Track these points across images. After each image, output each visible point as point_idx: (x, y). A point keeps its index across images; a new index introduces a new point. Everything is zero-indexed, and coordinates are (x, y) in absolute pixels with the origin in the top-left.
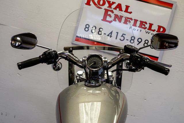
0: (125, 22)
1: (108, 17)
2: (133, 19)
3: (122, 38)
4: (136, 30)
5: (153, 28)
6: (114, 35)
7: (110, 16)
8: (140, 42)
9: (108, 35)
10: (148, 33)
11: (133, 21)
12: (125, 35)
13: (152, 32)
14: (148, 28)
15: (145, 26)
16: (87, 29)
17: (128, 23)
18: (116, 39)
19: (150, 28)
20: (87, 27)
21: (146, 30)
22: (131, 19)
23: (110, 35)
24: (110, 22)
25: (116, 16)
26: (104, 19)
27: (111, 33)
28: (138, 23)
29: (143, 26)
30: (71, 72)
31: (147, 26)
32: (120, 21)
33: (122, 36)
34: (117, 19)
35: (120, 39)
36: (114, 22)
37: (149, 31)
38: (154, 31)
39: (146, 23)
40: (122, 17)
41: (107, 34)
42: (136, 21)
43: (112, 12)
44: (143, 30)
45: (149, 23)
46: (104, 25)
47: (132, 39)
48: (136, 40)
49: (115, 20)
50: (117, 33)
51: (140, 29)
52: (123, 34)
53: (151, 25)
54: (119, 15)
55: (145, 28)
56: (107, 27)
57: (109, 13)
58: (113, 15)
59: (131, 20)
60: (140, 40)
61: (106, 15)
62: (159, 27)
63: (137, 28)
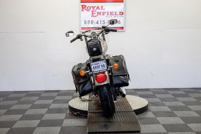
0: (103, 15)
1: (94, 14)
3: (104, 23)
6: (99, 22)
7: (95, 14)
9: (97, 23)
11: (107, 13)
12: (104, 21)
13: (117, 16)
16: (85, 23)
18: (101, 24)
20: (85, 22)
21: (114, 15)
24: (96, 16)
25: (98, 13)
26: (93, 16)
27: (98, 21)
30: (86, 39)
31: (114, 13)
32: (100, 15)
36: (97, 16)
37: (116, 16)
38: (118, 15)
39: (113, 12)
40: (101, 12)
43: (95, 11)
46: (93, 19)
50: (101, 21)
51: (111, 16)
53: (116, 13)
55: (113, 15)
56: (95, 19)
59: (105, 13)
61: (93, 13)
62: (120, 12)
63: (109, 16)
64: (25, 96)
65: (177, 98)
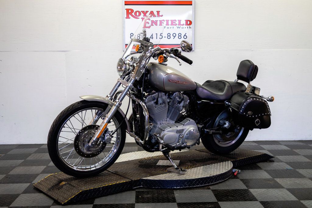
0: (161, 25)
4: (170, 28)
5: (182, 23)
6: (154, 36)
7: (148, 23)
8: (175, 37)
10: (179, 28)
12: (162, 34)
13: (182, 26)
14: (178, 24)
15: (175, 23)
17: (162, 24)
18: (157, 39)
19: (180, 24)
20: (131, 36)
21: (177, 26)
22: (164, 20)
23: (151, 37)
24: (149, 27)
25: (153, 22)
27: (152, 35)
28: (170, 23)
29: (174, 24)
32: (156, 25)
33: (161, 35)
34: (154, 24)
35: (160, 38)
36: (151, 27)
37: (180, 26)
39: (175, 20)
40: (157, 21)
42: (167, 21)
43: (149, 19)
44: (174, 26)
45: (178, 20)
47: (168, 36)
48: (171, 36)
49: (152, 25)
50: (157, 34)
51: (172, 26)
52: (161, 34)
53: (180, 21)
58: (150, 22)
59: (164, 22)
60: (174, 35)
62: (187, 21)
63: (170, 26)
65: (277, 156)
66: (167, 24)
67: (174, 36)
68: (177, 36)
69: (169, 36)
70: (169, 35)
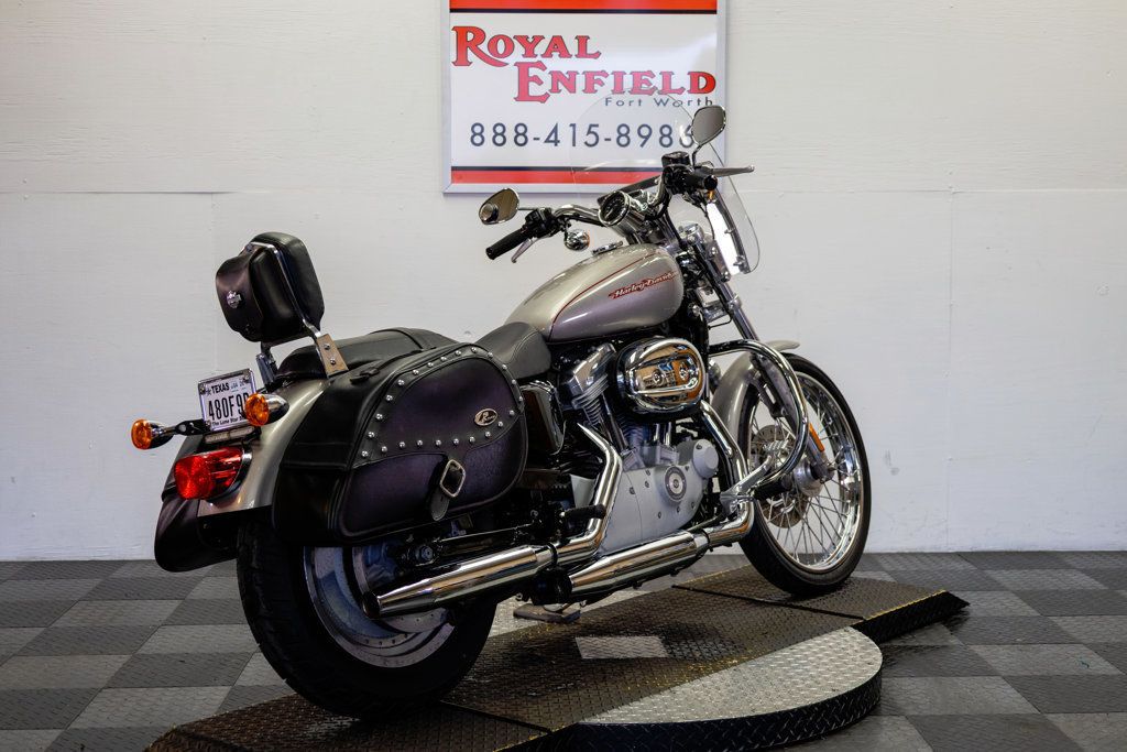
0: (589, 89)
1: (532, 86)
2: (609, 71)
3: (592, 139)
4: (627, 104)
5: (675, 85)
6: (565, 134)
7: (540, 82)
8: (647, 138)
9: (547, 141)
10: (664, 105)
11: (611, 78)
12: (597, 126)
13: (675, 96)
14: (659, 87)
15: (649, 84)
16: (478, 139)
17: (596, 86)
18: (574, 145)
19: (666, 89)
20: (477, 134)
21: (656, 94)
22: (604, 74)
23: (552, 138)
24: (543, 99)
25: (556, 77)
26: (523, 95)
27: (555, 130)
28: (628, 82)
29: (644, 87)
31: (657, 82)
32: (572, 89)
33: (589, 132)
34: (561, 86)
35: (586, 143)
36: (553, 96)
37: (664, 98)
38: (680, 91)
39: (651, 74)
40: (573, 74)
41: (543, 138)
42: (619, 76)
43: (541, 66)
44: (644, 97)
45: (661, 73)
46: (529, 113)
47: (621, 135)
48: (633, 135)
49: (555, 89)
50: (573, 125)
51: (636, 97)
52: (591, 126)
53: (667, 76)
54: (564, 72)
55: (650, 92)
56: (538, 118)
57: (533, 71)
58: (546, 77)
59: (603, 79)
60: (645, 132)
61: (524, 80)
62: (695, 76)
63: (627, 97)
64: (90, 597)
65: (1054, 619)
66: (618, 89)
67: (642, 137)
68: (656, 135)
69: (623, 136)
70: (623, 130)
